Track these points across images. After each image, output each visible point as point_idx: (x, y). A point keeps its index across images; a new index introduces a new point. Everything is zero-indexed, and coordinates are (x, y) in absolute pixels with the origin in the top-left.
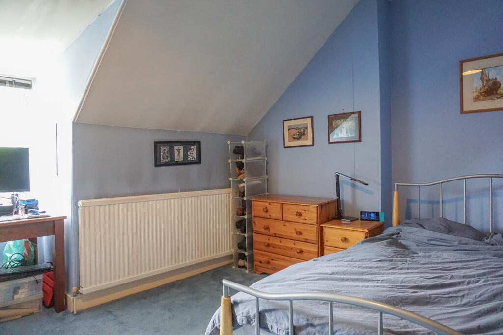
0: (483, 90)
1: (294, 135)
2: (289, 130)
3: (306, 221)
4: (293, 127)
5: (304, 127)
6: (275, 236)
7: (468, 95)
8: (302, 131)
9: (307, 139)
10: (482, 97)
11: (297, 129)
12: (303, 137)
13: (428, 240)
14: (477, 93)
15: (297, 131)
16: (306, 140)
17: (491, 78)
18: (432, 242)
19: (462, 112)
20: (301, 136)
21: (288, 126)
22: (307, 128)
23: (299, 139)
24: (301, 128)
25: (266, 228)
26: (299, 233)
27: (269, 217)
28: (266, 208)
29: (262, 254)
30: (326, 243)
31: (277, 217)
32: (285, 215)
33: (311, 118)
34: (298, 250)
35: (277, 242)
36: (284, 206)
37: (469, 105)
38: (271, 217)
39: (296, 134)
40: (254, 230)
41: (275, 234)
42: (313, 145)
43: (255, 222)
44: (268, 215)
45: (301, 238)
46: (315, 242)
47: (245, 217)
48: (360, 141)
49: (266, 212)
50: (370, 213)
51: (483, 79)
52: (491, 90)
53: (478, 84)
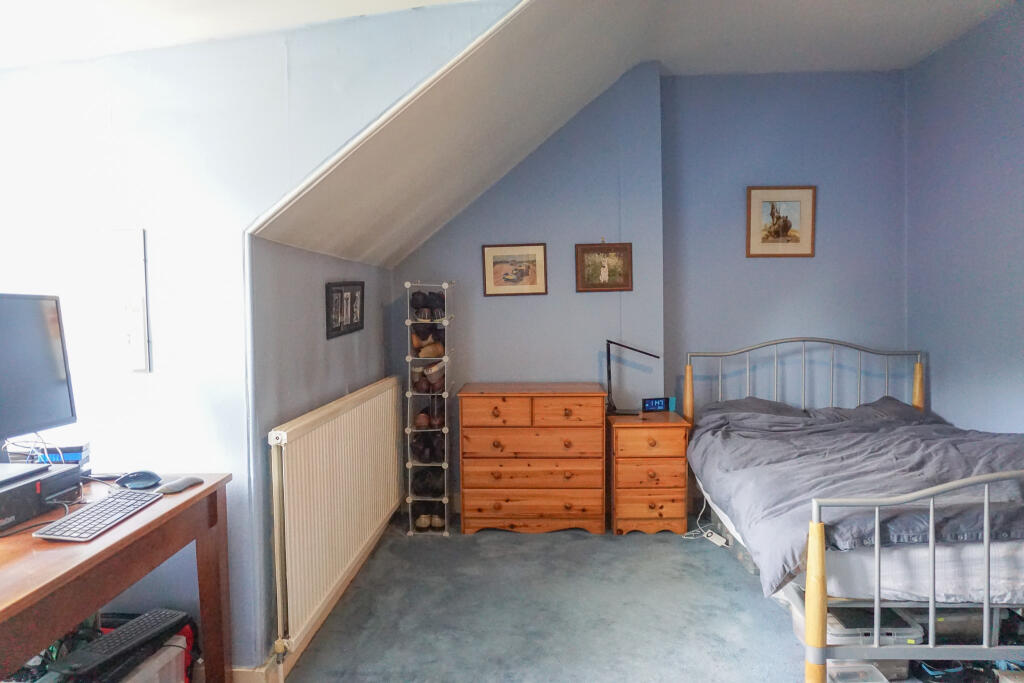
0: (772, 229)
1: (507, 274)
2: (495, 263)
3: (582, 423)
4: (505, 259)
5: (527, 262)
6: (516, 458)
7: (756, 234)
8: (524, 268)
9: (533, 282)
10: (770, 238)
11: (513, 263)
12: (524, 279)
14: (766, 233)
15: (513, 268)
16: (530, 284)
17: (782, 215)
19: (749, 255)
20: (522, 276)
21: (494, 258)
22: (533, 262)
23: (514, 282)
24: (522, 262)
25: (497, 445)
26: (568, 445)
27: (502, 424)
28: (496, 408)
29: (483, 495)
30: (620, 454)
31: (520, 423)
32: (537, 418)
33: (542, 247)
34: (567, 474)
35: (520, 467)
36: (536, 401)
37: (757, 247)
38: (508, 424)
39: (510, 272)
40: (464, 453)
41: (515, 453)
42: (546, 293)
43: (467, 438)
44: (498, 421)
45: (572, 452)
46: (600, 455)
47: (445, 430)
48: (631, 290)
49: (497, 416)
50: (657, 399)
51: (772, 214)
52: (781, 230)
53: (768, 221)
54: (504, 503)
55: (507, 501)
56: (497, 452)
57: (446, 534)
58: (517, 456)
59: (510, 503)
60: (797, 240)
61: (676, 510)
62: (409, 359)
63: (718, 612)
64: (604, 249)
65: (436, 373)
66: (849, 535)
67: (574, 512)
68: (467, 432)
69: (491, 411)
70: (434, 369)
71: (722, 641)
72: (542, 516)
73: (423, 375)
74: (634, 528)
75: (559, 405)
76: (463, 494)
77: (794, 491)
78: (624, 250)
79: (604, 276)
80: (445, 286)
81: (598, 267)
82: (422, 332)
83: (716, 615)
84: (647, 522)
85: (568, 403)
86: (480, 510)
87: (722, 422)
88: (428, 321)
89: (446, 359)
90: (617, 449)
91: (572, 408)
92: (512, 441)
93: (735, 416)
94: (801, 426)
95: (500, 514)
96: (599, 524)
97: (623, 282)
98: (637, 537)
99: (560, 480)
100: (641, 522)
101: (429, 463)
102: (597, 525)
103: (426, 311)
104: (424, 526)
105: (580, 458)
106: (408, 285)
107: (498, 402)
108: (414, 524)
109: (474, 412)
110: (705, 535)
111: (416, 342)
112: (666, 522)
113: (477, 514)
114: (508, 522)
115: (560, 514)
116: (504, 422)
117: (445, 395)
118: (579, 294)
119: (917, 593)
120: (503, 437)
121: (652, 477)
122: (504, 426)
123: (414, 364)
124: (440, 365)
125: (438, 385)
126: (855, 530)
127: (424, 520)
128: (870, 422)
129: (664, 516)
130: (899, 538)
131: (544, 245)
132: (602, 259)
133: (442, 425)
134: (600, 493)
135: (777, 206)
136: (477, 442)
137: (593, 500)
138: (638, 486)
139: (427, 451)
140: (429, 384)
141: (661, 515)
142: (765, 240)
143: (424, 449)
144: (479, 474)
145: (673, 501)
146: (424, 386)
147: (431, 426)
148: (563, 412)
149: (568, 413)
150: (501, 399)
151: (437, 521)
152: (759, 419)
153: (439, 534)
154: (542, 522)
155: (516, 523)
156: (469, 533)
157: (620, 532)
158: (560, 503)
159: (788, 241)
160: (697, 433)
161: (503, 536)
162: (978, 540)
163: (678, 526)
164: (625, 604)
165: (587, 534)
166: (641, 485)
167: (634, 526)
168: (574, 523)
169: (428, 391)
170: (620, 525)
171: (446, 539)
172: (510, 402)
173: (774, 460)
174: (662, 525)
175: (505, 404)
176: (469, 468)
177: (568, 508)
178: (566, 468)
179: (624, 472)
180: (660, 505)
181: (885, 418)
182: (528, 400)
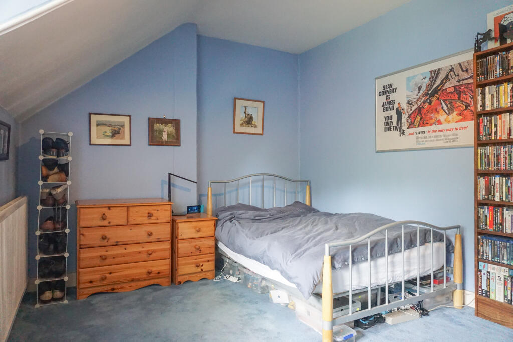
1: (106, 132)
2: (98, 125)
3: (158, 221)
4: (104, 123)
5: (119, 125)
7: (239, 122)
8: (116, 129)
9: (123, 138)
10: (244, 125)
11: (110, 125)
12: (117, 136)
13: (255, 217)
15: (110, 128)
16: (121, 139)
18: (257, 218)
19: (235, 132)
20: (115, 133)
21: (97, 121)
22: (123, 126)
23: (113, 136)
24: (116, 125)
25: (104, 238)
26: (150, 235)
27: (108, 225)
28: (104, 214)
29: (94, 272)
30: (180, 237)
31: (121, 223)
32: (131, 219)
33: (129, 117)
34: (150, 252)
35: (120, 251)
36: (131, 209)
37: (239, 128)
38: (112, 224)
39: (107, 131)
40: (80, 245)
41: (117, 242)
42: (130, 145)
43: (83, 235)
44: (105, 223)
45: (152, 239)
46: (169, 239)
47: (67, 231)
48: (180, 146)
49: (104, 219)
50: (194, 206)
51: (245, 113)
52: (249, 121)
53: (243, 116)
54: (108, 275)
55: (110, 273)
56: (105, 243)
57: (66, 302)
58: (117, 244)
59: (112, 275)
60: (256, 126)
61: (210, 266)
62: (40, 183)
63: (255, 316)
64: (165, 121)
65: (60, 193)
66: (340, 261)
67: (153, 275)
68: (83, 231)
69: (101, 216)
70: (59, 190)
71: (265, 331)
72: (133, 280)
73: (50, 194)
74: (187, 280)
75: (145, 210)
76: (79, 273)
77: (300, 244)
78: (176, 123)
79: (165, 137)
80: (70, 134)
81: (161, 132)
82: (49, 165)
83: (254, 318)
84: (194, 275)
85: (150, 209)
86: (91, 282)
87: (232, 216)
88: (55, 157)
89: (69, 183)
90: (178, 235)
91: (153, 212)
92: (115, 235)
93: (237, 213)
94: (268, 216)
95: (105, 283)
96: (168, 280)
97: (175, 141)
98: (188, 284)
99: (144, 256)
100: (191, 276)
101: (53, 254)
102: (165, 281)
103: (54, 151)
104: (47, 299)
105: (157, 242)
106: (41, 131)
107: (105, 210)
108: (39, 299)
109: (88, 218)
110: (225, 278)
111: (44, 171)
112: (204, 274)
113: (89, 285)
114: (109, 288)
115: (144, 278)
116: (109, 223)
117: (68, 207)
118: (150, 147)
119: (361, 285)
120: (109, 233)
121: (198, 249)
122: (110, 226)
123: (44, 187)
124: (64, 187)
125: (61, 201)
126: (342, 257)
127: (48, 295)
128: (295, 213)
129: (204, 270)
130: (358, 259)
131: (130, 116)
132: (164, 127)
133: (64, 227)
134: (168, 262)
135: (248, 108)
136: (90, 237)
137: (164, 266)
138: (191, 255)
139: (52, 247)
140: (55, 200)
141: (202, 270)
142: (242, 125)
143: (49, 246)
144: (92, 258)
145: (208, 261)
146: (51, 202)
147: (55, 229)
148: (147, 215)
149: (150, 215)
150: (107, 208)
151: (58, 294)
152: (249, 214)
153: (60, 303)
154: (133, 284)
155: (115, 287)
156: (83, 299)
157: (180, 283)
158: (144, 271)
159: (252, 127)
160: (220, 223)
161: (108, 296)
162: (383, 255)
163: (210, 275)
164: (204, 323)
165: (160, 287)
166: (192, 254)
167: (187, 278)
168: (152, 282)
169: (54, 205)
170: (180, 279)
171: (66, 305)
172: (113, 210)
173: (273, 231)
174: (202, 275)
175: (110, 211)
176: (85, 255)
177: (149, 273)
178: (148, 249)
179: (183, 247)
180: (201, 264)
181: (301, 211)
182: (126, 208)
